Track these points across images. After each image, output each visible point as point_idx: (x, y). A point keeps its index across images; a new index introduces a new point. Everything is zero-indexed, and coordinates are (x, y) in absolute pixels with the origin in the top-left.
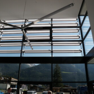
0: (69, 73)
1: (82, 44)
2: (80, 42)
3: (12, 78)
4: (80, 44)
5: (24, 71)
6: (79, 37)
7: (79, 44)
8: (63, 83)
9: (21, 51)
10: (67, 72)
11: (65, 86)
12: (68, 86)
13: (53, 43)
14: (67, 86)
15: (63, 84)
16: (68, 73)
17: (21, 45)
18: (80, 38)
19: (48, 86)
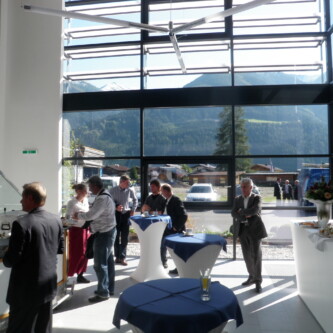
0: (272, 125)
1: (324, 44)
2: (321, 38)
3: (87, 149)
4: (320, 43)
5: (114, 122)
6: (319, 18)
7: (316, 44)
8: (252, 159)
9: (142, 71)
10: (266, 122)
11: (256, 168)
12: (269, 167)
13: (235, 41)
14: (264, 166)
15: (251, 162)
16: (267, 124)
17: (139, 52)
18: (319, 21)
19: (199, 168)
